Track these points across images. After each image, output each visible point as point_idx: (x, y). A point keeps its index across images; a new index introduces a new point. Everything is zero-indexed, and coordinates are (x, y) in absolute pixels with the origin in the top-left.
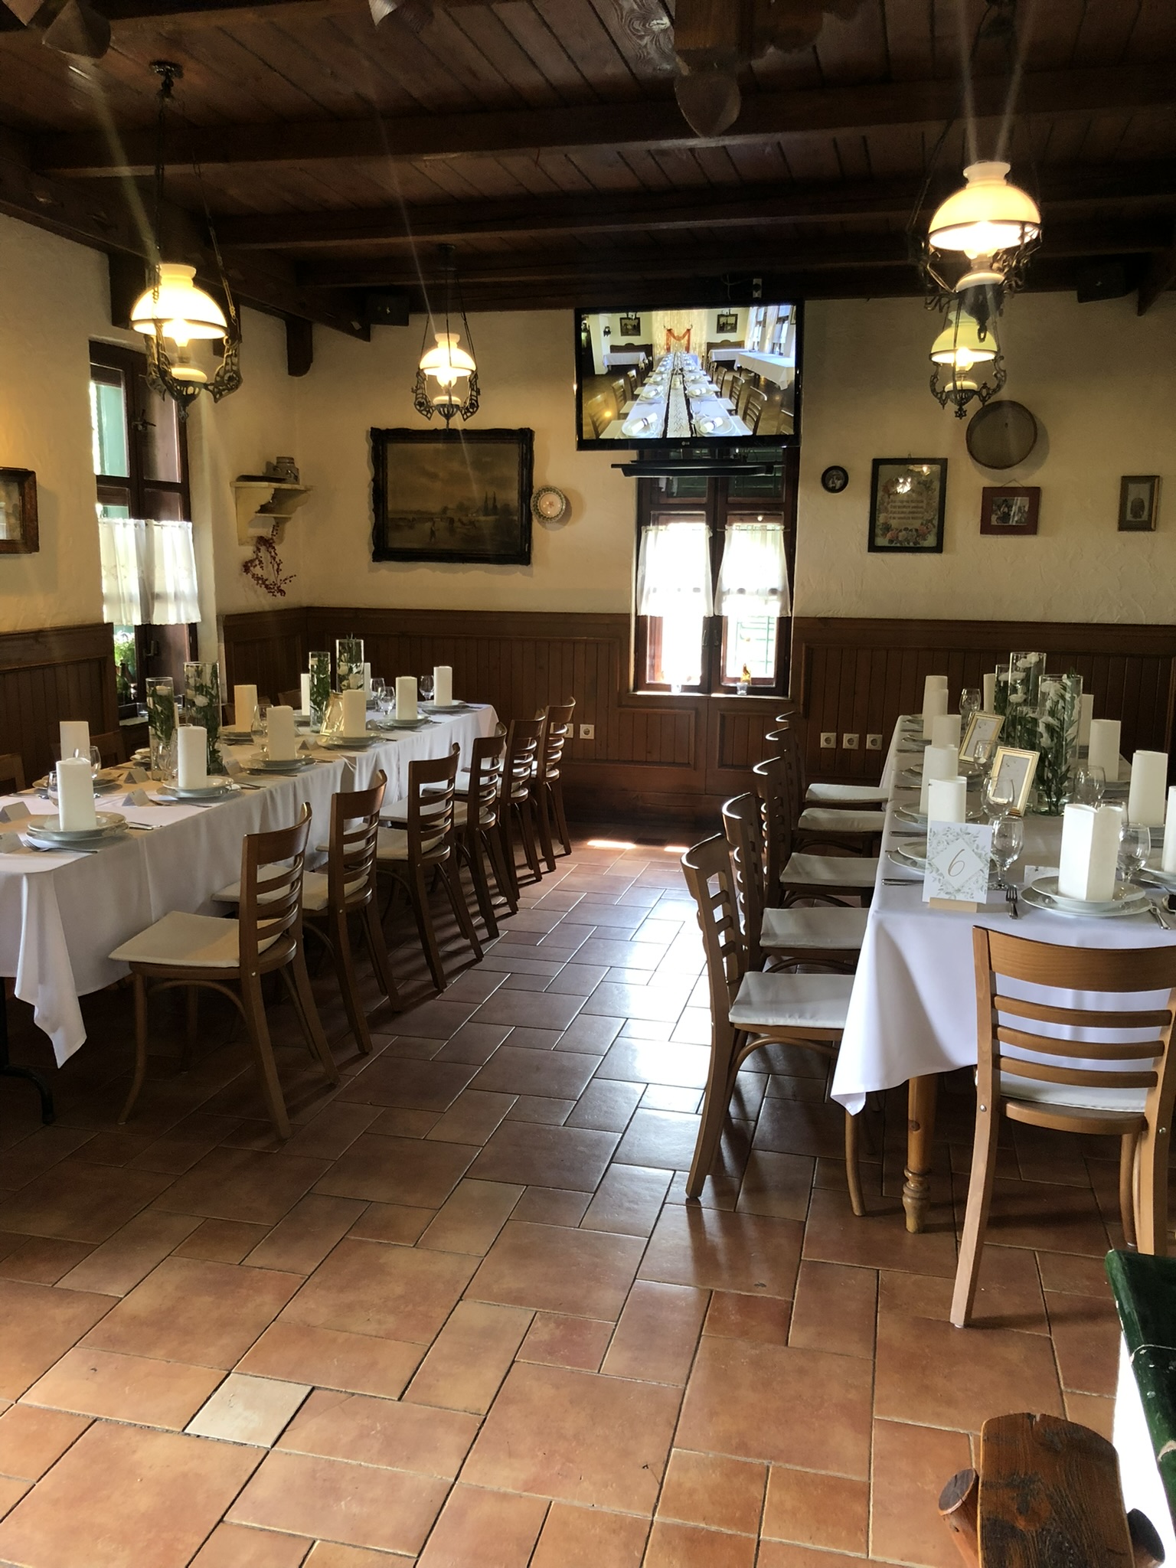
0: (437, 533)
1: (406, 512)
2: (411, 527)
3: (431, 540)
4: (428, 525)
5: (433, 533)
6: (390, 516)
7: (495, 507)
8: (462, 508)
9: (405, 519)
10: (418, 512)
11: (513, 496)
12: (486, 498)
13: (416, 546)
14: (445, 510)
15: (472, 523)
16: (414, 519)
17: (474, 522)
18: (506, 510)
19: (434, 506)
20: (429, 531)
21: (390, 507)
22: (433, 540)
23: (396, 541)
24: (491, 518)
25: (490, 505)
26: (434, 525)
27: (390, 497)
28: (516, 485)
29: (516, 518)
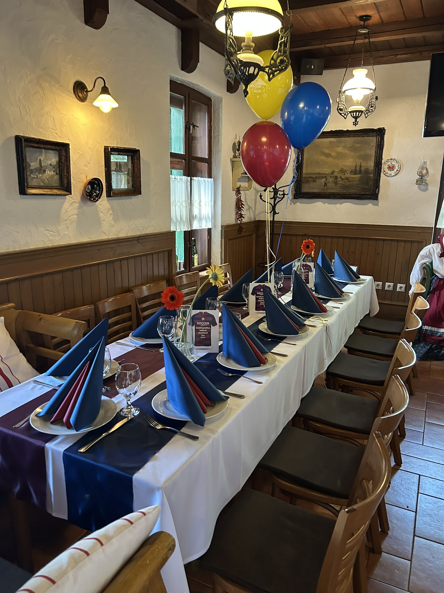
0: (328, 184)
1: (312, 174)
2: (314, 181)
3: (324, 187)
4: (324, 180)
5: (326, 184)
6: (304, 176)
7: (360, 170)
8: (342, 171)
9: (312, 177)
10: (319, 174)
11: (371, 164)
12: (356, 165)
13: (316, 191)
14: (333, 172)
15: (347, 179)
16: (316, 177)
17: (348, 178)
18: (367, 171)
19: (327, 170)
20: (324, 184)
21: (304, 172)
22: (325, 188)
23: (306, 189)
24: (358, 176)
25: (358, 169)
26: (326, 180)
27: (304, 166)
28: (373, 159)
29: (372, 175)
